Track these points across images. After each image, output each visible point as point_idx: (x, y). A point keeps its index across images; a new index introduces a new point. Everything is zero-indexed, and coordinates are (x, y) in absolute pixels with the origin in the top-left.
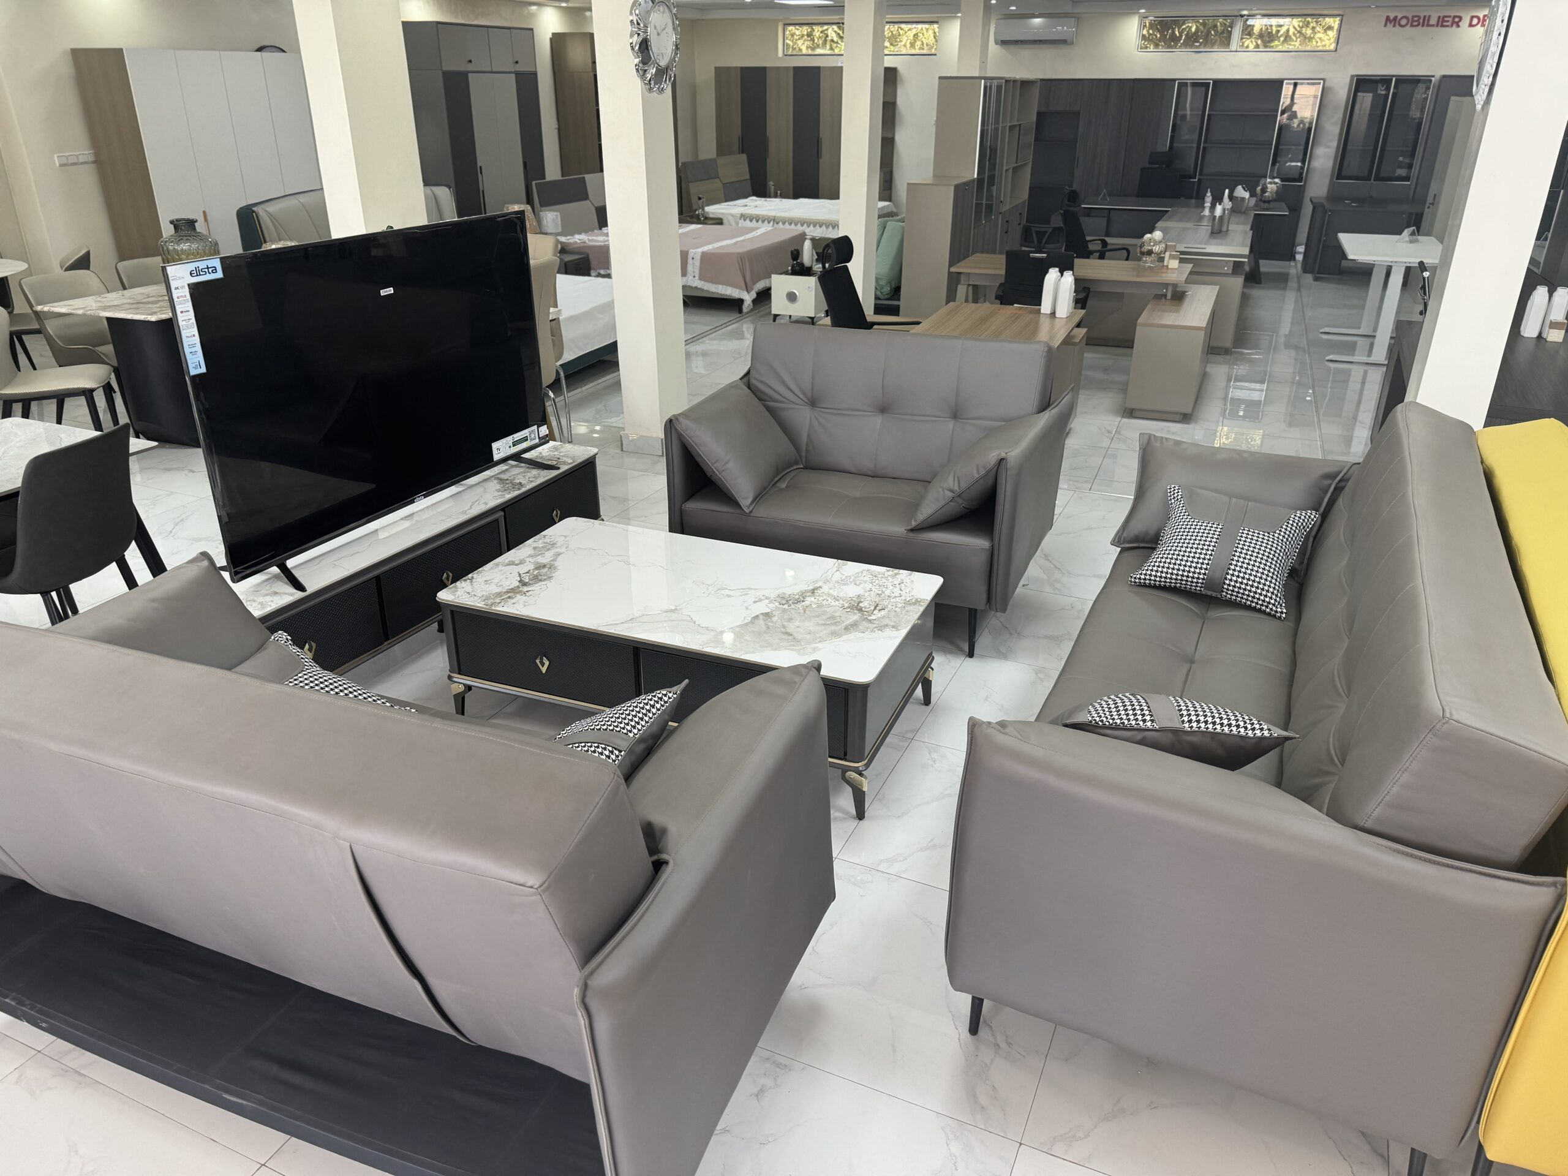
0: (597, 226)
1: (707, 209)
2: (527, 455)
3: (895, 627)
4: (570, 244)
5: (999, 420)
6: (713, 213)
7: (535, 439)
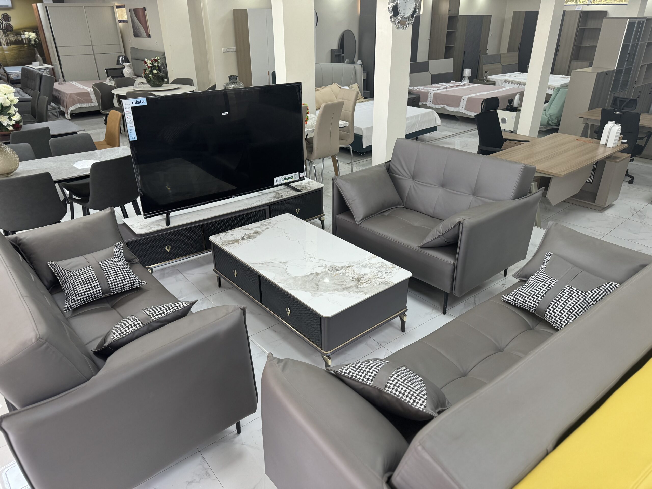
0: (431, 84)
1: (489, 77)
2: (292, 185)
3: (365, 293)
4: (414, 90)
5: (493, 200)
6: (492, 79)
7: (297, 178)
